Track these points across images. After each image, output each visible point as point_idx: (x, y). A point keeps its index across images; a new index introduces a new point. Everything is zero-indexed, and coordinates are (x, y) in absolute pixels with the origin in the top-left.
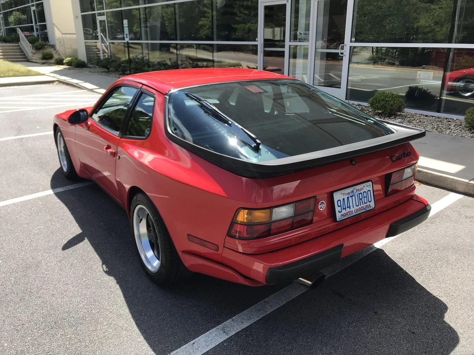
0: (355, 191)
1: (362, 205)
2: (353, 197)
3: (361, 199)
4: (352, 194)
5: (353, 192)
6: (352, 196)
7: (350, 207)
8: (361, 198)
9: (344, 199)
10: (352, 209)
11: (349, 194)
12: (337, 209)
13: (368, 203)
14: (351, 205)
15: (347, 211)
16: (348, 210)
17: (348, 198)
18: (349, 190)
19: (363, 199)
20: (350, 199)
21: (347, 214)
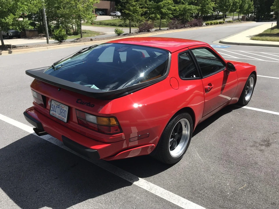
0: (60, 106)
1: (61, 116)
2: (59, 109)
3: (62, 112)
4: (58, 106)
5: (59, 105)
6: (58, 107)
7: (56, 112)
9: (55, 106)
10: (56, 114)
11: (57, 105)
12: (51, 109)
13: (64, 117)
16: (55, 113)
17: (56, 107)
18: (58, 104)
20: (57, 108)
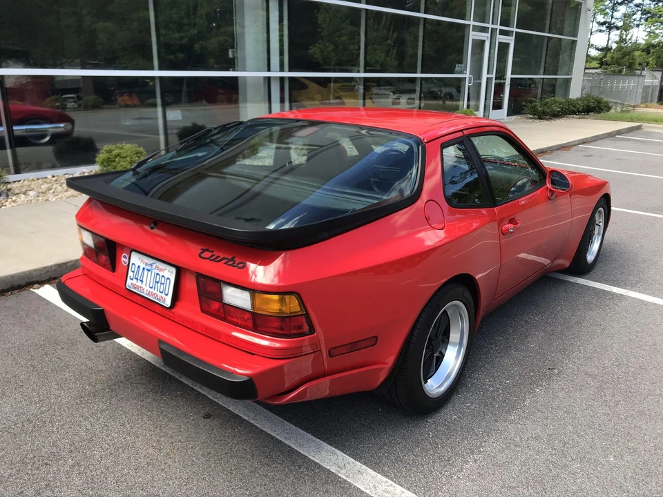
0: (154, 265)
1: (155, 292)
2: (150, 273)
4: (148, 267)
5: (151, 265)
6: (148, 270)
7: (142, 281)
8: (157, 281)
9: (139, 267)
10: (143, 286)
11: (146, 264)
13: (163, 295)
14: (144, 280)
15: (137, 284)
16: (139, 283)
17: (144, 269)
18: (150, 261)
19: (159, 284)
20: (146, 271)
21: (137, 287)
